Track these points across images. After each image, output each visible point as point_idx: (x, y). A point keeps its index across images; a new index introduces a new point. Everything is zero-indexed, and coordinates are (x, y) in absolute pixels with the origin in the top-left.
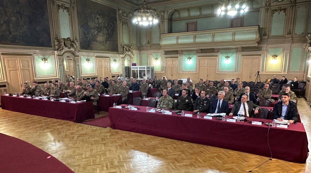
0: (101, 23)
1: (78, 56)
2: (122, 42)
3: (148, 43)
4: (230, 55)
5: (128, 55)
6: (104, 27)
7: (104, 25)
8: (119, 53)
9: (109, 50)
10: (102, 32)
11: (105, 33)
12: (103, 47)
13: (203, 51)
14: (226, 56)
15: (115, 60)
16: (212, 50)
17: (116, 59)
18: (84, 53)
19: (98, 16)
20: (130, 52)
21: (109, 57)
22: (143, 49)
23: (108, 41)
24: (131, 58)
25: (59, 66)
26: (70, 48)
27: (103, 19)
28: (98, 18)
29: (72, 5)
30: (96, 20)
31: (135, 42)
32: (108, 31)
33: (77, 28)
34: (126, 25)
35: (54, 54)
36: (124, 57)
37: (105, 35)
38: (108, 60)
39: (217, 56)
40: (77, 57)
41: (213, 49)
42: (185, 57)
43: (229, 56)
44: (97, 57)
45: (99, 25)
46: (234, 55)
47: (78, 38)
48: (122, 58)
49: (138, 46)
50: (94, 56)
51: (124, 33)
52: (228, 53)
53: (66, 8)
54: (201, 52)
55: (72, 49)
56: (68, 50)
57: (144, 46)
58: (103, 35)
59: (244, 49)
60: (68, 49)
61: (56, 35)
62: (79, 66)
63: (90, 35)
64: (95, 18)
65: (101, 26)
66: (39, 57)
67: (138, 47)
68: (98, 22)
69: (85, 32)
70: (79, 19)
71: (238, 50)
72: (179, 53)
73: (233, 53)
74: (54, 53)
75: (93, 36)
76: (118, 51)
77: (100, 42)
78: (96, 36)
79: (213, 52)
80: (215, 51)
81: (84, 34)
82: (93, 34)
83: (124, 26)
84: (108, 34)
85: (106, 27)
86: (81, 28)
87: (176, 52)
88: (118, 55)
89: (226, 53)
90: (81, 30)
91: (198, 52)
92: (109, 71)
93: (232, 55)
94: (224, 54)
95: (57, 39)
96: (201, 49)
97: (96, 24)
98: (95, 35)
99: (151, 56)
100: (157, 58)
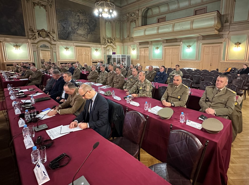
0: (83, 20)
1: (55, 45)
2: (105, 36)
3: (128, 37)
4: (192, 44)
5: (111, 46)
6: (85, 23)
7: (85, 22)
8: (101, 44)
9: (90, 41)
10: (83, 27)
11: (86, 28)
12: (84, 39)
13: (167, 41)
14: (188, 45)
15: (96, 50)
17: (98, 48)
18: (62, 43)
19: (79, 14)
20: (112, 44)
21: (90, 47)
22: (125, 42)
23: (89, 35)
24: (113, 48)
25: (33, 52)
26: (45, 38)
27: (85, 16)
28: (78, 16)
29: (49, 3)
30: (77, 17)
31: (118, 36)
32: (90, 26)
33: (55, 22)
34: (110, 23)
35: (28, 43)
36: (107, 47)
37: (87, 30)
38: (89, 50)
40: (53, 46)
41: (176, 39)
42: (154, 47)
44: (76, 46)
45: (80, 21)
47: (56, 30)
48: (104, 48)
49: (121, 39)
50: (74, 45)
51: (107, 29)
53: (42, 5)
55: (47, 39)
56: (43, 40)
57: (126, 39)
58: (84, 29)
60: (43, 38)
61: (30, 26)
62: (56, 53)
63: (70, 29)
64: (75, 15)
65: (82, 22)
66: (11, 45)
67: (121, 41)
68: (79, 19)
69: (64, 26)
70: (57, 15)
71: (199, 39)
72: (149, 43)
73: (195, 42)
74: (28, 41)
75: (73, 29)
76: (100, 42)
77: (81, 35)
78: (77, 30)
79: (177, 42)
81: (63, 28)
82: (73, 28)
83: (107, 23)
84: (89, 29)
85: (87, 23)
86: (59, 22)
87: (147, 43)
88: (100, 45)
90: (60, 24)
91: (164, 42)
92: (90, 58)
93: (193, 44)
94: (186, 43)
95: (31, 30)
96: (167, 40)
97: (76, 20)
98: (75, 29)
99: (130, 47)
100: (134, 48)
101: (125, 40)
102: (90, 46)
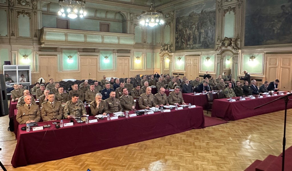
14: (105, 56)
16: (94, 50)
22: (2, 43)
39: (97, 56)
42: (65, 56)
43: (108, 56)
46: (112, 56)
52: (107, 53)
54: (83, 52)
57: (5, 38)
59: (119, 51)
71: (114, 52)
72: (58, 50)
73: (111, 54)
79: (94, 52)
80: (96, 51)
87: (55, 49)
89: (105, 53)
91: (80, 51)
94: (103, 54)
96: (83, 49)
99: (16, 52)
100: (26, 55)
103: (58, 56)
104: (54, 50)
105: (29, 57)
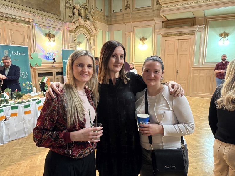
3: (127, 7)
5: (85, 27)
8: (62, 18)
15: (49, 35)
17: (53, 32)
22: (117, 22)
24: (90, 35)
31: (99, 6)
36: (76, 30)
42: (213, 33)
48: (70, 31)
49: (106, 14)
67: (106, 18)
87: (191, 22)
99: (132, 33)
100: (145, 37)
101: (115, 16)
102: (31, 21)
103: (198, 34)
104: (190, 24)
105: (148, 40)
